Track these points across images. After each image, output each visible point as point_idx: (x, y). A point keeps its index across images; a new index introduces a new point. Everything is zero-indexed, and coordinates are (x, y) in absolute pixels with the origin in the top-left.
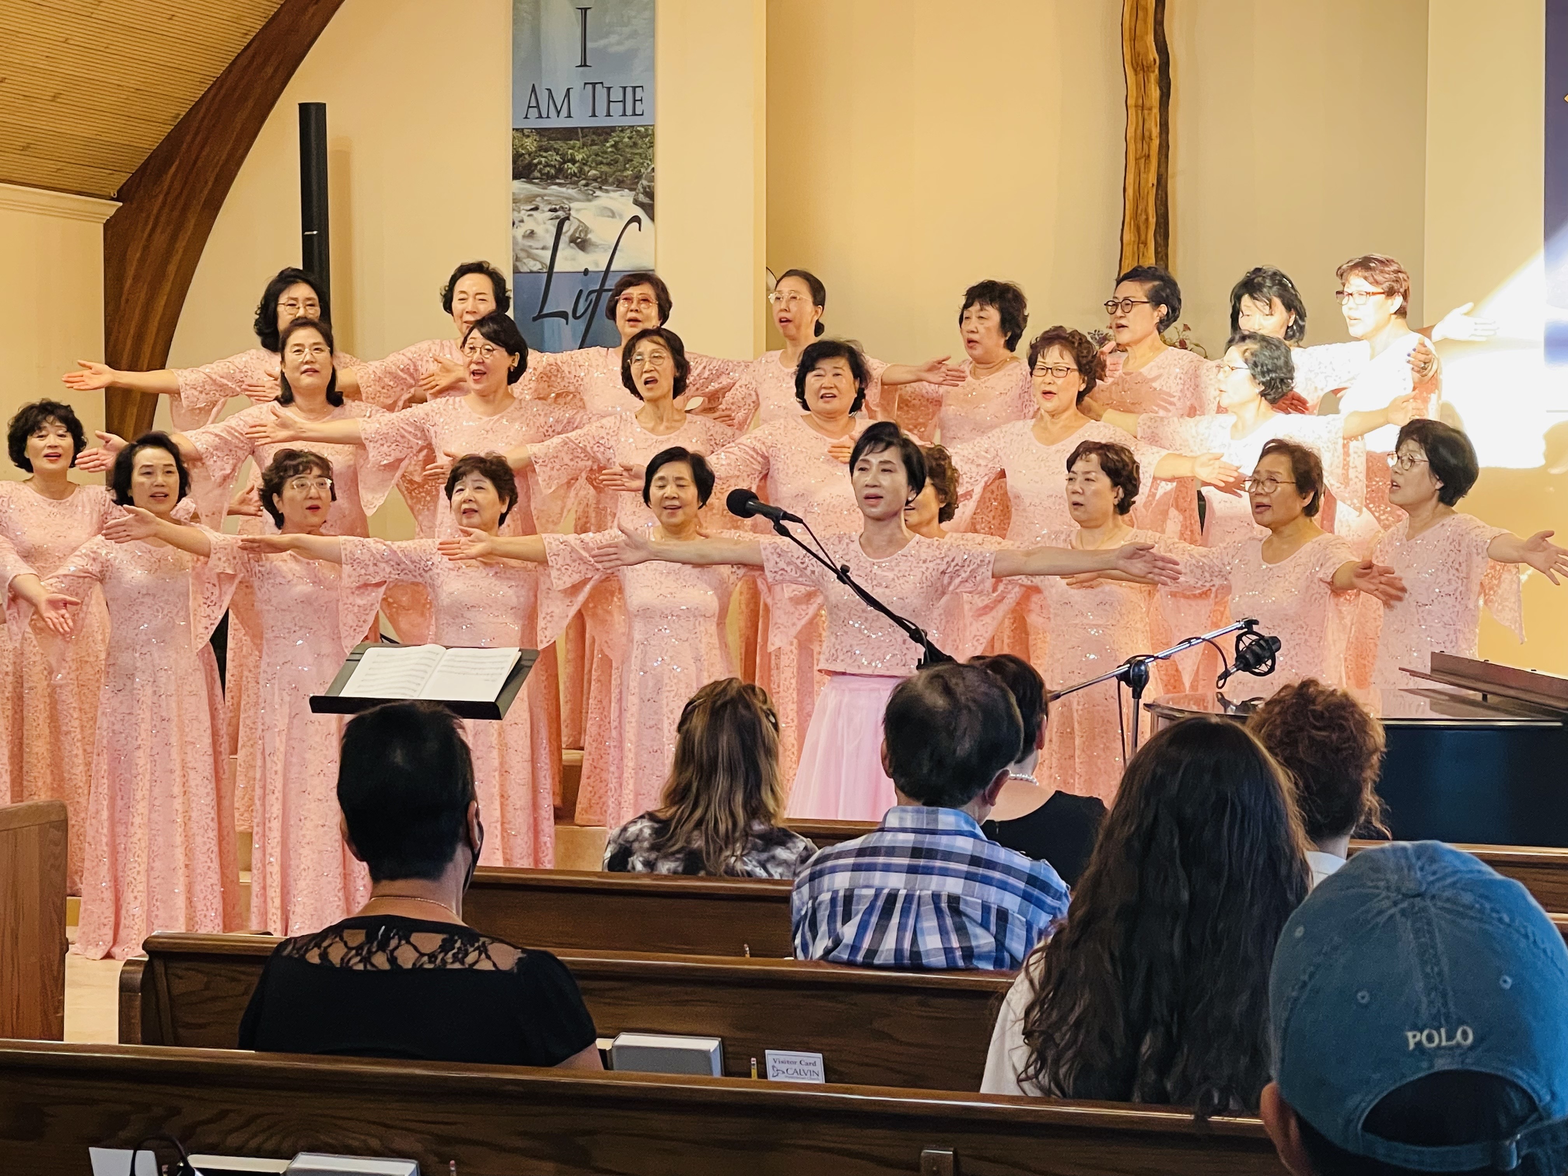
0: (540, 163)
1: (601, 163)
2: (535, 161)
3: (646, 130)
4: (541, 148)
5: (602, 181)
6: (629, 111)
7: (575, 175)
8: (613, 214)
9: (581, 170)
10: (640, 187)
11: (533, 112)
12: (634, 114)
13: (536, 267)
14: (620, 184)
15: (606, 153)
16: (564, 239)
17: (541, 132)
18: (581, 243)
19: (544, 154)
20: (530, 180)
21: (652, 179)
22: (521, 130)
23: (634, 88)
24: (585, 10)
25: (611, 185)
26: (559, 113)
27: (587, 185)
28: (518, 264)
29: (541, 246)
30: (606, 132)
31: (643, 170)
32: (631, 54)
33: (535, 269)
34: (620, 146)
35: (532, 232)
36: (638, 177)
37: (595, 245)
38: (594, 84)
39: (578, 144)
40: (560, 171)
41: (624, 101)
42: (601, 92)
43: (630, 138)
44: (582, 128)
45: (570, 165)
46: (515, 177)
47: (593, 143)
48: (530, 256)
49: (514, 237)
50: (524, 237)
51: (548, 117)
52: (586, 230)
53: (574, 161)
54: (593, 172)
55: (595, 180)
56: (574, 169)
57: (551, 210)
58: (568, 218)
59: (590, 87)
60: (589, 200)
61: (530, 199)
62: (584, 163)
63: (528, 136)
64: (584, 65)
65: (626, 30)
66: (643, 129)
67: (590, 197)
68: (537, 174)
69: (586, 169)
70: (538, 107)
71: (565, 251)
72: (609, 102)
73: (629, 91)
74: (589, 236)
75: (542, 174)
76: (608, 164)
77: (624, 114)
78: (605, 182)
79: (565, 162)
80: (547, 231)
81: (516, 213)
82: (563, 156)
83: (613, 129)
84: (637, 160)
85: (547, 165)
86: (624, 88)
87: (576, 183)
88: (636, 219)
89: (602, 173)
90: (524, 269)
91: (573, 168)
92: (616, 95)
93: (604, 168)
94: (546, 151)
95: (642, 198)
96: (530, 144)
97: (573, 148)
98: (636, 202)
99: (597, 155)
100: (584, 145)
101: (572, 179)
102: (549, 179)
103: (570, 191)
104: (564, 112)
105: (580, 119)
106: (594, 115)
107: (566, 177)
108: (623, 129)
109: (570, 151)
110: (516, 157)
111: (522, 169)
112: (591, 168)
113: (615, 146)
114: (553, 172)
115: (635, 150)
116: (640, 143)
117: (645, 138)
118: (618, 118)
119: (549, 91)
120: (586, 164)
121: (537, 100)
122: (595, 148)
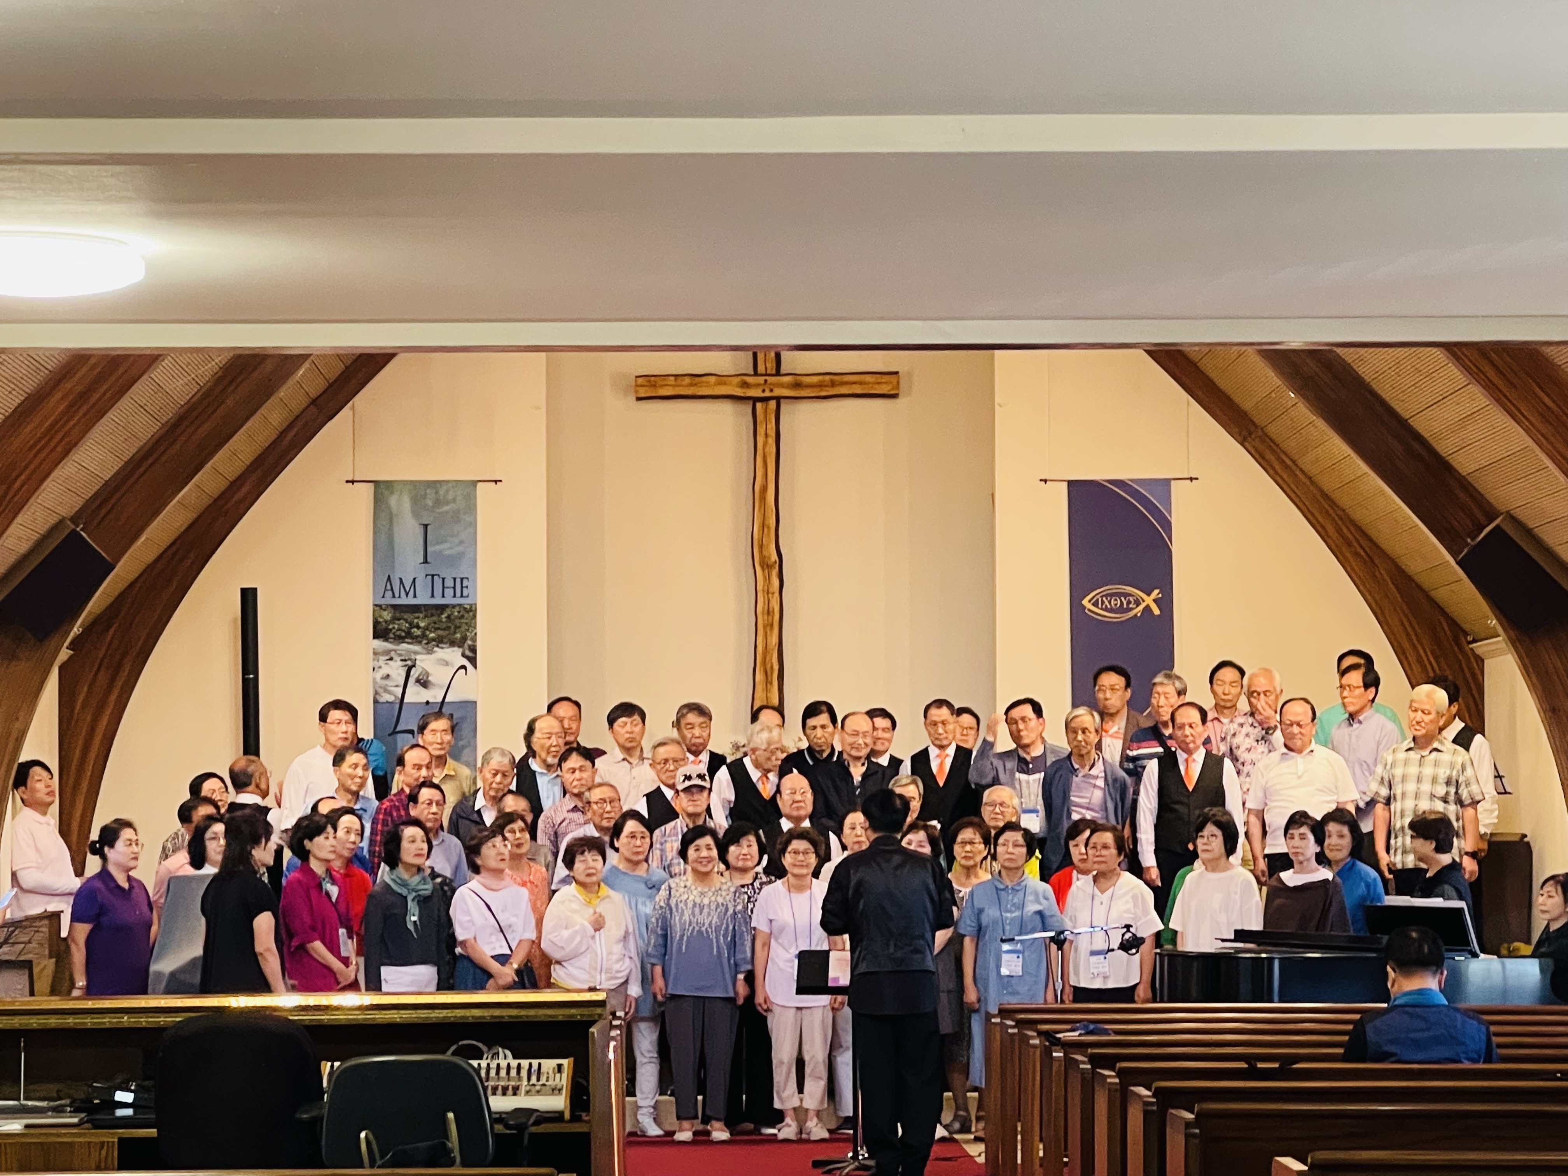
0: (394, 628)
1: (438, 629)
2: (391, 627)
4: (394, 619)
5: (439, 641)
6: (458, 594)
7: (417, 637)
8: (447, 664)
9: (424, 634)
10: (466, 645)
11: (389, 594)
12: (462, 596)
13: (391, 698)
14: (452, 644)
15: (441, 621)
16: (412, 680)
17: (395, 607)
18: (424, 683)
19: (397, 622)
20: (386, 639)
21: (474, 640)
22: (380, 606)
23: (462, 579)
24: (426, 526)
25: (445, 643)
26: (407, 594)
27: (428, 644)
28: (378, 697)
29: (395, 684)
30: (442, 608)
31: (468, 634)
32: (460, 556)
33: (390, 700)
34: (452, 617)
35: (388, 676)
36: (464, 639)
37: (434, 685)
38: (433, 576)
39: (421, 615)
40: (409, 634)
41: (454, 588)
42: (438, 582)
43: (459, 612)
44: (425, 605)
45: (415, 630)
46: (376, 636)
47: (432, 615)
48: (386, 691)
49: (374, 679)
50: (382, 678)
51: (400, 597)
52: (428, 674)
53: (418, 627)
54: (432, 635)
55: (433, 640)
56: (419, 633)
57: (402, 660)
58: (414, 666)
59: (429, 577)
60: (428, 653)
61: (387, 652)
62: (426, 628)
63: (385, 610)
64: (426, 561)
65: (456, 540)
66: (468, 607)
67: (430, 652)
68: (392, 635)
69: (428, 633)
70: (392, 589)
71: (412, 688)
72: (443, 587)
73: (458, 581)
74: (430, 678)
75: (395, 636)
76: (444, 629)
77: (455, 596)
78: (441, 642)
79: (411, 628)
80: (399, 674)
81: (376, 662)
82: (411, 624)
83: (447, 606)
84: (464, 627)
85: (399, 630)
86: (455, 579)
87: (420, 642)
88: (463, 667)
89: (439, 636)
90: (382, 700)
91: (416, 632)
92: (449, 583)
93: (440, 632)
94: (399, 620)
95: (468, 653)
96: (387, 615)
97: (418, 618)
98: (463, 655)
99: (435, 623)
100: (426, 617)
101: (417, 640)
102: (400, 639)
103: (416, 648)
104: (411, 593)
105: (423, 598)
106: (433, 596)
107: (412, 638)
108: (454, 606)
109: (416, 621)
110: (376, 624)
111: (380, 632)
112: (431, 632)
113: (448, 617)
114: (403, 634)
115: (463, 621)
116: (466, 615)
117: (471, 611)
118: (449, 600)
119: (401, 579)
120: (427, 629)
121: (391, 585)
122: (435, 618)
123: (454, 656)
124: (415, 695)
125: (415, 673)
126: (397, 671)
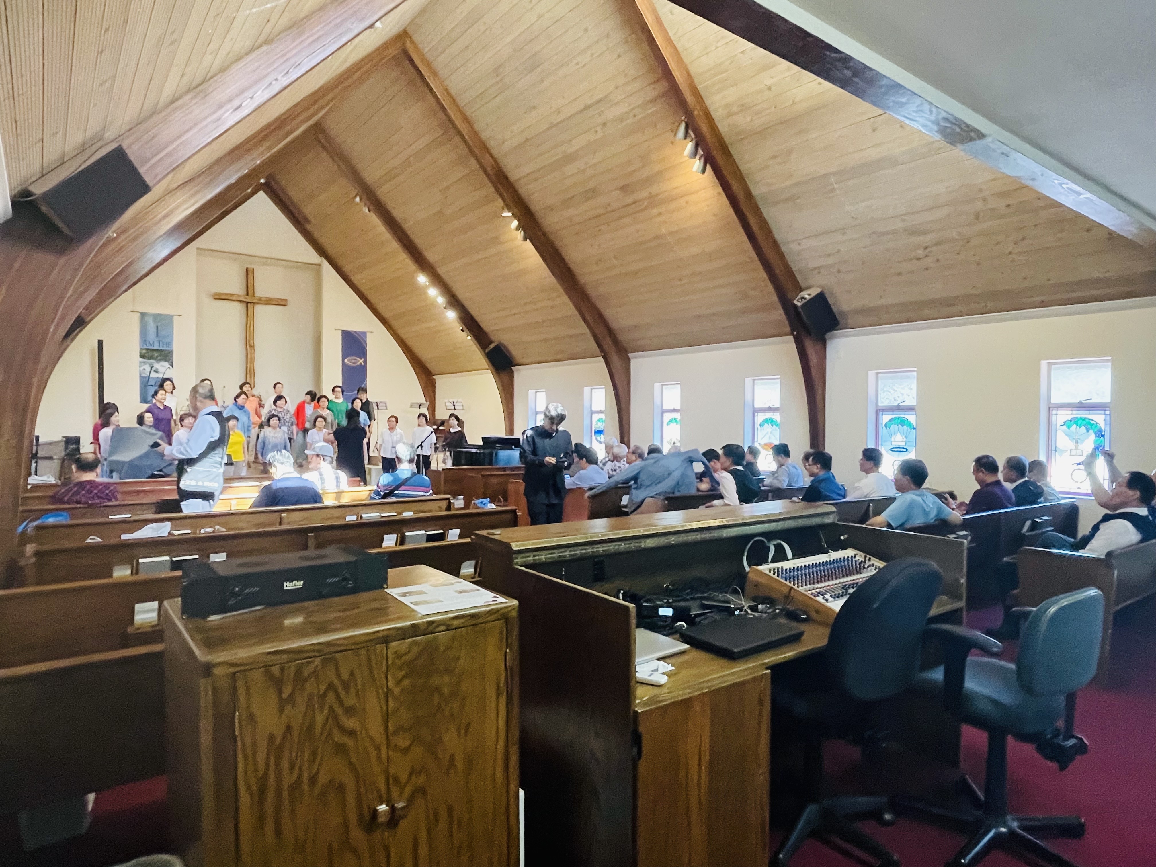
2: (146, 355)
5: (161, 360)
8: (164, 366)
10: (170, 362)
12: (169, 348)
14: (166, 361)
15: (162, 354)
16: (152, 371)
17: (147, 349)
18: (156, 371)
20: (144, 358)
22: (142, 349)
24: (157, 327)
25: (163, 361)
26: (151, 346)
27: (158, 360)
28: (141, 375)
29: (147, 371)
30: (162, 350)
31: (171, 358)
32: (169, 336)
33: (145, 376)
34: (166, 353)
35: (144, 369)
36: (169, 360)
37: (159, 372)
38: (159, 341)
41: (166, 345)
42: (161, 343)
43: (168, 352)
44: (157, 349)
48: (144, 373)
49: (140, 369)
50: (142, 369)
51: (149, 346)
52: (157, 369)
57: (149, 365)
58: (153, 366)
61: (144, 362)
64: (157, 337)
65: (167, 331)
67: (158, 363)
68: (146, 357)
69: (158, 357)
70: (146, 344)
71: (152, 373)
72: (163, 345)
73: (168, 343)
76: (163, 357)
77: (167, 347)
79: (152, 356)
81: (140, 365)
83: (164, 350)
84: (169, 356)
85: (148, 356)
86: (166, 343)
88: (169, 368)
89: (161, 358)
94: (148, 353)
95: (171, 364)
98: (169, 364)
99: (160, 355)
102: (149, 359)
103: (154, 361)
105: (156, 347)
106: (159, 347)
108: (166, 350)
109: (154, 354)
110: (141, 354)
111: (142, 356)
113: (164, 353)
114: (150, 357)
115: (169, 354)
117: (171, 352)
118: (165, 348)
119: (149, 342)
122: (160, 353)
123: (166, 364)
124: (153, 375)
125: (153, 369)
126: (147, 368)
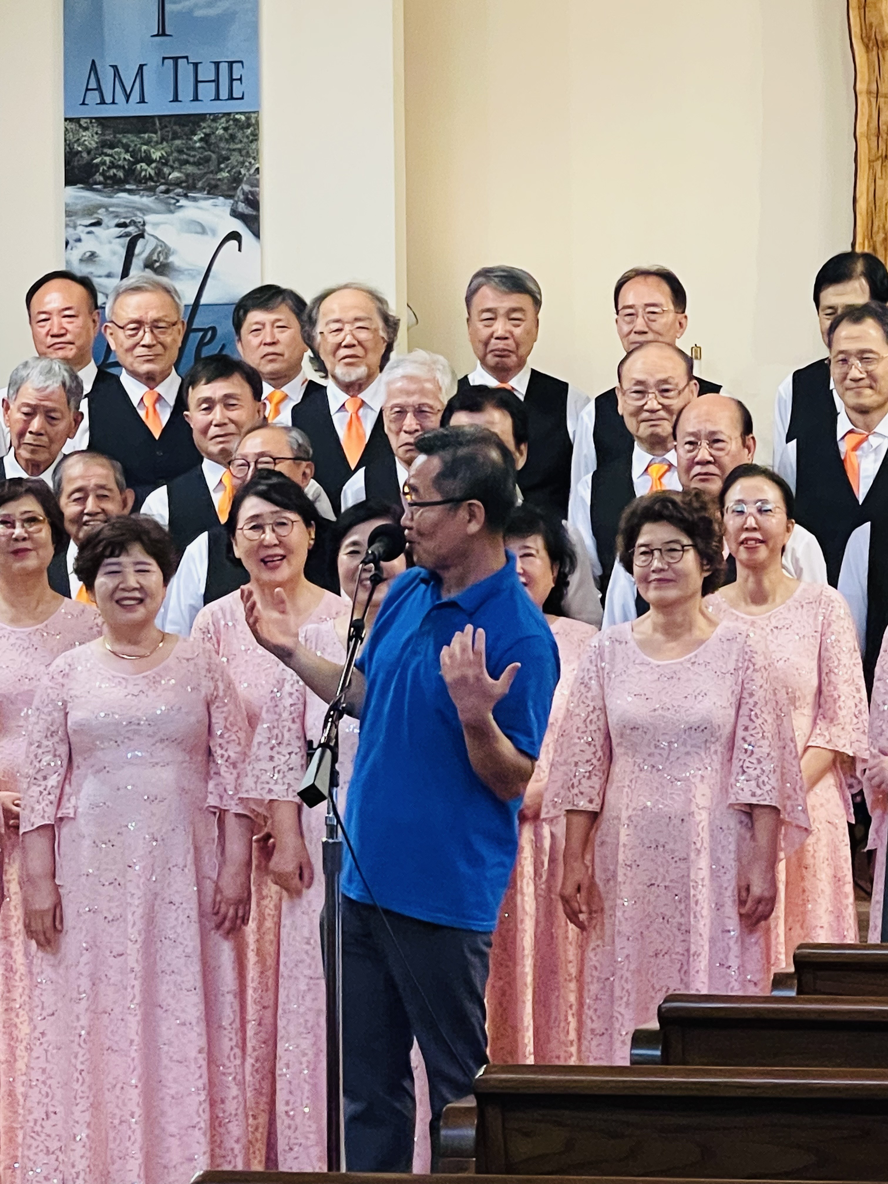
0: (103, 163)
1: (187, 162)
2: (97, 160)
3: (248, 118)
4: (104, 144)
5: (188, 187)
6: (224, 93)
7: (151, 178)
9: (159, 173)
10: (239, 192)
11: (93, 97)
12: (231, 98)
14: (213, 190)
15: (193, 149)
17: (102, 122)
19: (109, 151)
20: (89, 187)
21: (256, 183)
22: (77, 120)
23: (231, 64)
25: (200, 190)
26: (128, 97)
27: (167, 192)
31: (243, 171)
32: (227, 19)
34: (213, 139)
36: (237, 180)
38: (176, 59)
39: (154, 137)
40: (131, 174)
41: (217, 81)
42: (185, 70)
43: (226, 129)
44: (160, 117)
45: (144, 165)
46: (69, 182)
47: (175, 137)
51: (113, 103)
53: (149, 161)
54: (176, 174)
55: (178, 184)
56: (150, 171)
58: (141, 236)
59: (170, 63)
62: (164, 162)
63: (86, 129)
64: (162, 33)
66: (243, 117)
68: (99, 178)
69: (166, 170)
70: (99, 89)
72: (197, 82)
73: (224, 68)
75: (106, 178)
76: (197, 164)
77: (217, 98)
78: (193, 188)
79: (138, 162)
82: (134, 154)
83: (202, 117)
84: (235, 158)
85: (113, 166)
86: (217, 64)
87: (152, 190)
88: (234, 236)
89: (187, 175)
91: (146, 169)
92: (206, 72)
93: (190, 169)
94: (112, 147)
95: (242, 207)
96: (90, 139)
97: (148, 143)
98: (235, 213)
99: (180, 151)
100: (163, 139)
101: (147, 184)
102: (114, 184)
104: (135, 96)
105: (157, 104)
106: (176, 99)
107: (139, 181)
108: (216, 118)
109: (144, 147)
110: (70, 156)
111: (77, 172)
112: (173, 168)
113: (205, 139)
114: (121, 174)
115: (232, 146)
116: (239, 135)
117: (248, 127)
118: (206, 106)
119: (115, 68)
120: (166, 164)
121: (98, 81)
122: (178, 142)
